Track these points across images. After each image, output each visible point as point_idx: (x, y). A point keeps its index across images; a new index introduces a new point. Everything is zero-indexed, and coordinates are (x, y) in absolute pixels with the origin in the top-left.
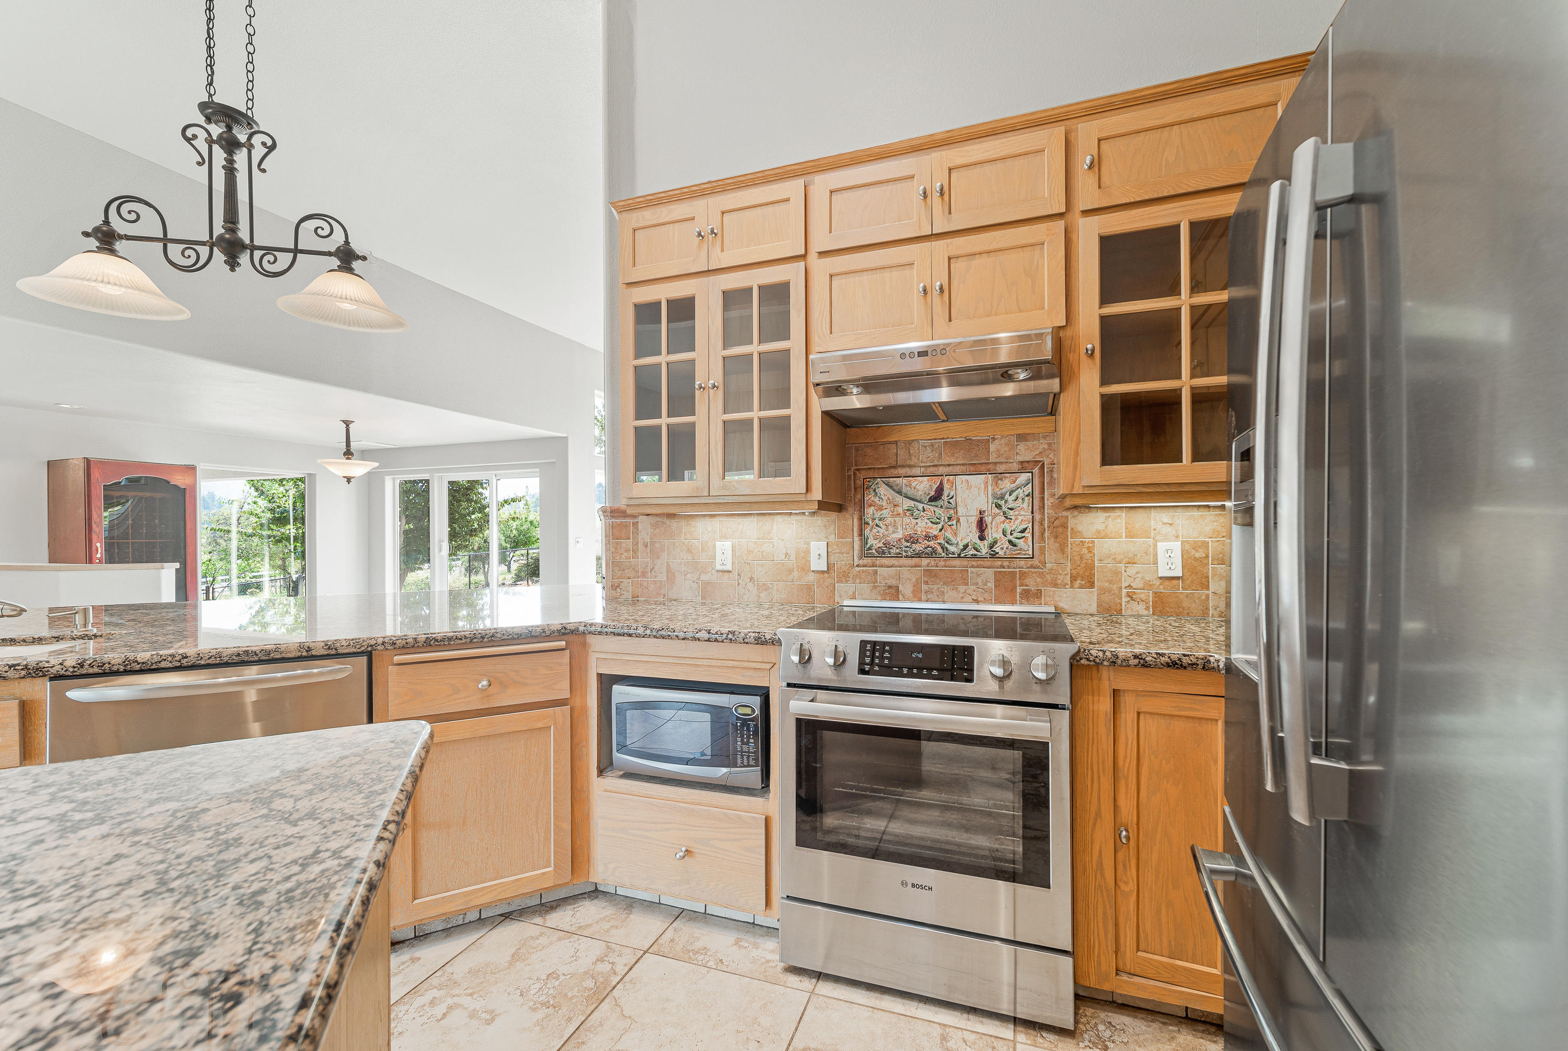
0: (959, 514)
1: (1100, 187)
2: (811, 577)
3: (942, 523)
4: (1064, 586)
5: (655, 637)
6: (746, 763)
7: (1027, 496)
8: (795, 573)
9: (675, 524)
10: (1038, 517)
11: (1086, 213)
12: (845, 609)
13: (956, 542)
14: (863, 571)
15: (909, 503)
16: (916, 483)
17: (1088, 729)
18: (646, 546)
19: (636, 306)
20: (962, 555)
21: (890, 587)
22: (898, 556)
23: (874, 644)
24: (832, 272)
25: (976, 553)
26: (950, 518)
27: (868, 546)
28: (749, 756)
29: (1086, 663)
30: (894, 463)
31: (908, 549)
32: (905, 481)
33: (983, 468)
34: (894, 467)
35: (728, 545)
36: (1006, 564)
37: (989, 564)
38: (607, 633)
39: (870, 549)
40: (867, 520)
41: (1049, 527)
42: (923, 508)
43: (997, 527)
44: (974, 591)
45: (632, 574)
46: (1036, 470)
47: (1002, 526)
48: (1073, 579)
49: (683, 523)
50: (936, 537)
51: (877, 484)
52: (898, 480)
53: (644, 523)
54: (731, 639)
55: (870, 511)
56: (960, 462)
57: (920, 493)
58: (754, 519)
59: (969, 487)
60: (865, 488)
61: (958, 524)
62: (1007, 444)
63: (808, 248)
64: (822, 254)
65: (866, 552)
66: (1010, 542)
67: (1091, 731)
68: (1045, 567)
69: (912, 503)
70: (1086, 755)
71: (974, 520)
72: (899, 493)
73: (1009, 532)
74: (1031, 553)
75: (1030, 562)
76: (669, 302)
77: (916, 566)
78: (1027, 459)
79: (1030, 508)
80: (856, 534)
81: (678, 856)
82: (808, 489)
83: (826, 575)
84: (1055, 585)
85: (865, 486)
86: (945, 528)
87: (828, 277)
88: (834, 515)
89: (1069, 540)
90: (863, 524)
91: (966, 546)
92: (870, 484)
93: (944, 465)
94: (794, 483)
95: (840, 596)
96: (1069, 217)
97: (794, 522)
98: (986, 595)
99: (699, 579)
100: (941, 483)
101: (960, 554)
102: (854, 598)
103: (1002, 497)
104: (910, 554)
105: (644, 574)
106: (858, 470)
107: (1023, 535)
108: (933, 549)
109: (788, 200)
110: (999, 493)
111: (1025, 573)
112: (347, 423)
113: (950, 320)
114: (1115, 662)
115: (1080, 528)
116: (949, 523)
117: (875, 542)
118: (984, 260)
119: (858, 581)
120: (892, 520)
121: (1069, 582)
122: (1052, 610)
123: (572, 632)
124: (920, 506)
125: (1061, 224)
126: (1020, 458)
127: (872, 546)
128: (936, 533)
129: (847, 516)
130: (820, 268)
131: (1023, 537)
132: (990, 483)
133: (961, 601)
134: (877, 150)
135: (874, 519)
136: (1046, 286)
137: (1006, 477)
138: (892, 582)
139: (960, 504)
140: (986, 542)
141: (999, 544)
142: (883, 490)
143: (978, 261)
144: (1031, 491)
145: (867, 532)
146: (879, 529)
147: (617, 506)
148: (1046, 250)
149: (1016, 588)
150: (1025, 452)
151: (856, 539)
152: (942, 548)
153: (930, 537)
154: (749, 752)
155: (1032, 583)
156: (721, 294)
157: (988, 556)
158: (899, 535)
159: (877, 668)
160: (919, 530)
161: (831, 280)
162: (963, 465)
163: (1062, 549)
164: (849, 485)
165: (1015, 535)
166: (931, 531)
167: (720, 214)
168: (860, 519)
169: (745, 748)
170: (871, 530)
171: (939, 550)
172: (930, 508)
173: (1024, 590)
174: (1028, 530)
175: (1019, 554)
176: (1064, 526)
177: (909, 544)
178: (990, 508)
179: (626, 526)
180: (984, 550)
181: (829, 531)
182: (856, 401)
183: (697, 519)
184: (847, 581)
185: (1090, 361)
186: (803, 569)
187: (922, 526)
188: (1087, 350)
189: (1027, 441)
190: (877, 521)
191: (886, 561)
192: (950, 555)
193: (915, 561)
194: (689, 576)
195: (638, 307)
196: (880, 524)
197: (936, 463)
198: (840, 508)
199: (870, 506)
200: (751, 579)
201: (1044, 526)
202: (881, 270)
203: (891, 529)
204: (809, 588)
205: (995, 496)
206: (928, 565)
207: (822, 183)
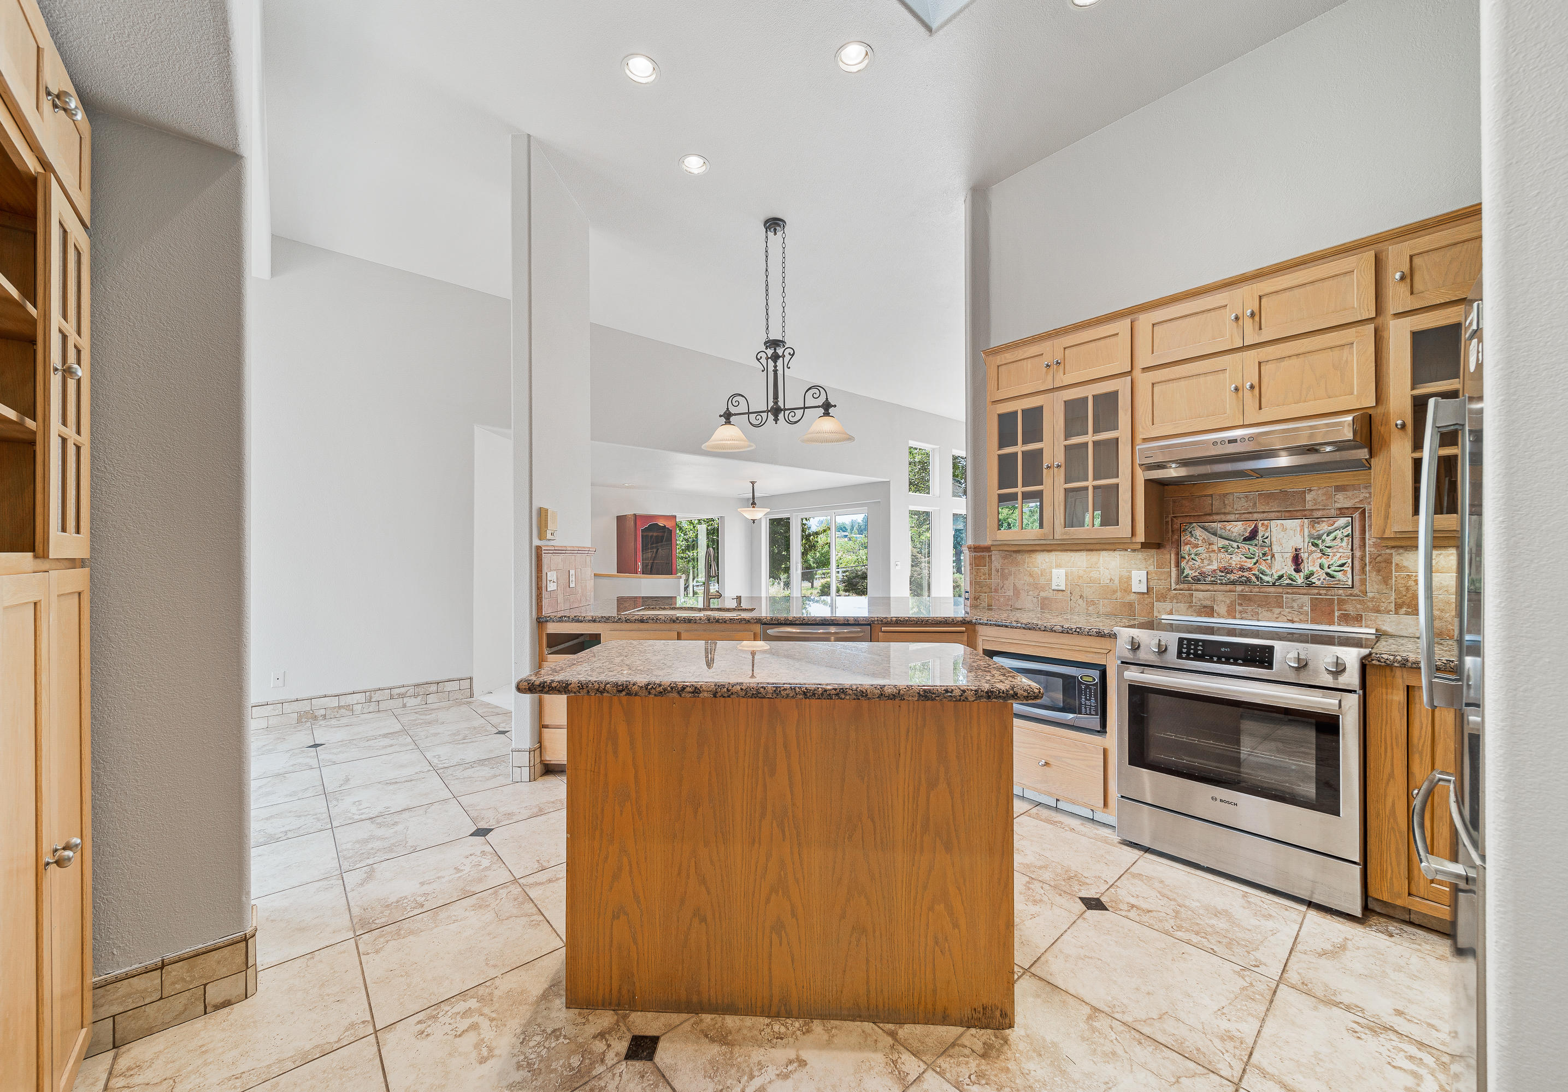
0: (1274, 551)
1: (1412, 293)
2: (1133, 597)
3: (1256, 558)
4: (1388, 612)
5: (1024, 628)
6: (1088, 712)
7: (1346, 536)
8: (1119, 594)
9: (1020, 557)
10: (1358, 553)
11: (1398, 315)
12: (1163, 621)
13: (1270, 573)
14: (1180, 594)
15: (1223, 542)
16: (1231, 526)
17: (1382, 713)
18: (998, 571)
19: (999, 415)
20: (1277, 584)
21: (1205, 607)
22: (1213, 583)
23: (1189, 640)
24: (1154, 381)
25: (1291, 582)
26: (1264, 555)
27: (1184, 575)
28: (1090, 709)
29: (1377, 663)
30: (1208, 510)
31: (1223, 578)
32: (1220, 525)
33: (1298, 514)
34: (1210, 515)
35: (1062, 572)
36: (1323, 592)
37: (1305, 591)
38: (991, 625)
39: (1186, 577)
40: (1183, 555)
41: (1370, 563)
42: (1238, 546)
43: (1314, 562)
44: (1290, 613)
45: (988, 590)
46: (1356, 515)
47: (1320, 561)
48: (1398, 607)
49: (1026, 556)
50: (1250, 569)
51: (1193, 527)
52: (1214, 525)
53: (996, 556)
54: (1078, 632)
55: (1186, 549)
56: (1275, 510)
57: (1235, 534)
58: (1084, 553)
59: (1284, 529)
60: (1181, 531)
61: (1273, 559)
62: (1324, 494)
63: (1134, 365)
64: (1145, 370)
65: (1182, 578)
66: (1328, 574)
67: (1385, 714)
68: (1366, 596)
69: (1227, 542)
70: (1379, 732)
71: (1289, 556)
72: (1215, 534)
73: (1326, 566)
74: (1350, 583)
75: (1349, 592)
76: (1023, 411)
77: (1230, 591)
78: (1346, 506)
79: (1350, 547)
80: (1173, 565)
81: (1040, 764)
82: (1133, 533)
83: (1146, 596)
84: (1378, 611)
85: (1182, 529)
86: (1259, 562)
87: (1151, 385)
88: (1153, 551)
89: (1394, 573)
90: (1179, 558)
91: (1281, 577)
92: (1187, 527)
93: (1259, 512)
94: (1122, 531)
95: (1159, 612)
96: (1380, 320)
97: (1118, 556)
98: (1301, 617)
99: (1038, 595)
100: (1256, 527)
101: (1275, 583)
102: (1171, 613)
103: (1319, 537)
104: (1224, 581)
105: (996, 591)
106: (1175, 517)
107: (1342, 568)
108: (1247, 578)
109: (1118, 334)
110: (1316, 534)
111: (1344, 600)
112: (753, 483)
113: (1260, 408)
114: (1405, 664)
115: (1405, 564)
116: (1264, 558)
117: (1190, 572)
118: (1294, 361)
119: (1175, 601)
120: (1207, 555)
121: (1393, 609)
122: (1373, 631)
123: (968, 622)
124: (1235, 545)
125: (1371, 327)
126: (1339, 506)
127: (1188, 575)
128: (1250, 566)
129: (1165, 552)
130: (1144, 381)
131: (1341, 571)
132: (1306, 526)
133: (1276, 620)
134: (1194, 291)
135: (1189, 555)
136: (1355, 376)
137: (1323, 521)
138: (1208, 603)
139: (1274, 542)
140: (1302, 574)
141: (1315, 576)
142: (1198, 532)
143: (1286, 363)
144: (1350, 532)
145: (1183, 564)
146: (1195, 562)
147: (977, 544)
148: (1355, 348)
149: (1334, 612)
150: (1343, 500)
151: (1174, 570)
152: (1257, 578)
153: (1244, 569)
154: (1091, 706)
155: (1351, 609)
156: (1063, 403)
157: (1303, 585)
158: (1215, 566)
159: (1192, 656)
160: (1234, 563)
161: (1153, 387)
162: (1278, 511)
163: (1386, 580)
164: (1167, 528)
165: (1333, 568)
166: (1245, 564)
167: (1062, 349)
168: (1177, 554)
169: (1088, 703)
170: (1187, 563)
171: (1254, 578)
172: (1245, 547)
173: (1342, 614)
174: (1347, 565)
175: (1337, 584)
176: (1389, 562)
177: (1223, 574)
178: (1306, 546)
179: (984, 557)
180: (1300, 578)
181: (1148, 563)
182: (1173, 472)
183: (1037, 553)
184: (1164, 601)
185: (1401, 432)
186: (1125, 591)
187: (1236, 560)
188: (1396, 425)
189: (1346, 491)
190: (1193, 556)
191: (1201, 587)
192: (1265, 584)
193: (1229, 587)
194: (1031, 592)
195: (1000, 416)
196: (1196, 558)
197: (1250, 510)
198: (1158, 546)
199: (1187, 544)
200: (1081, 596)
201: (1365, 561)
202: (1197, 377)
203: (1206, 562)
204: (1131, 605)
205: (1311, 536)
206: (1242, 591)
207: (1144, 320)
